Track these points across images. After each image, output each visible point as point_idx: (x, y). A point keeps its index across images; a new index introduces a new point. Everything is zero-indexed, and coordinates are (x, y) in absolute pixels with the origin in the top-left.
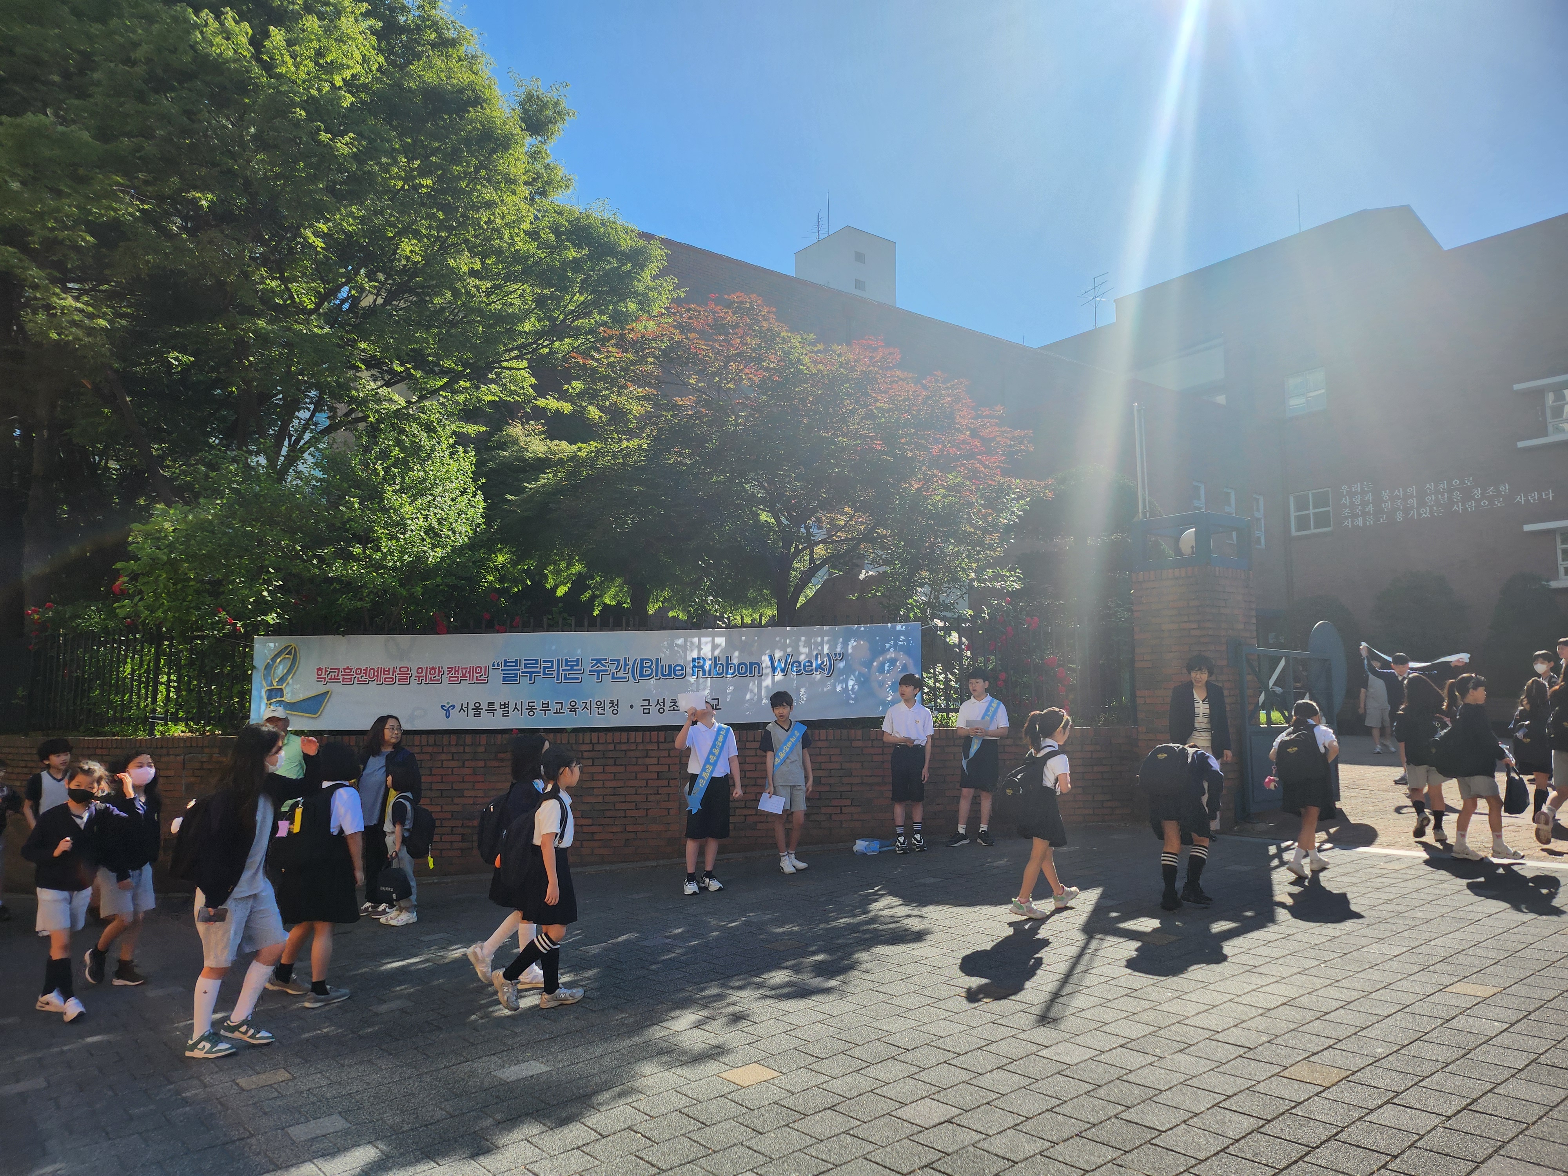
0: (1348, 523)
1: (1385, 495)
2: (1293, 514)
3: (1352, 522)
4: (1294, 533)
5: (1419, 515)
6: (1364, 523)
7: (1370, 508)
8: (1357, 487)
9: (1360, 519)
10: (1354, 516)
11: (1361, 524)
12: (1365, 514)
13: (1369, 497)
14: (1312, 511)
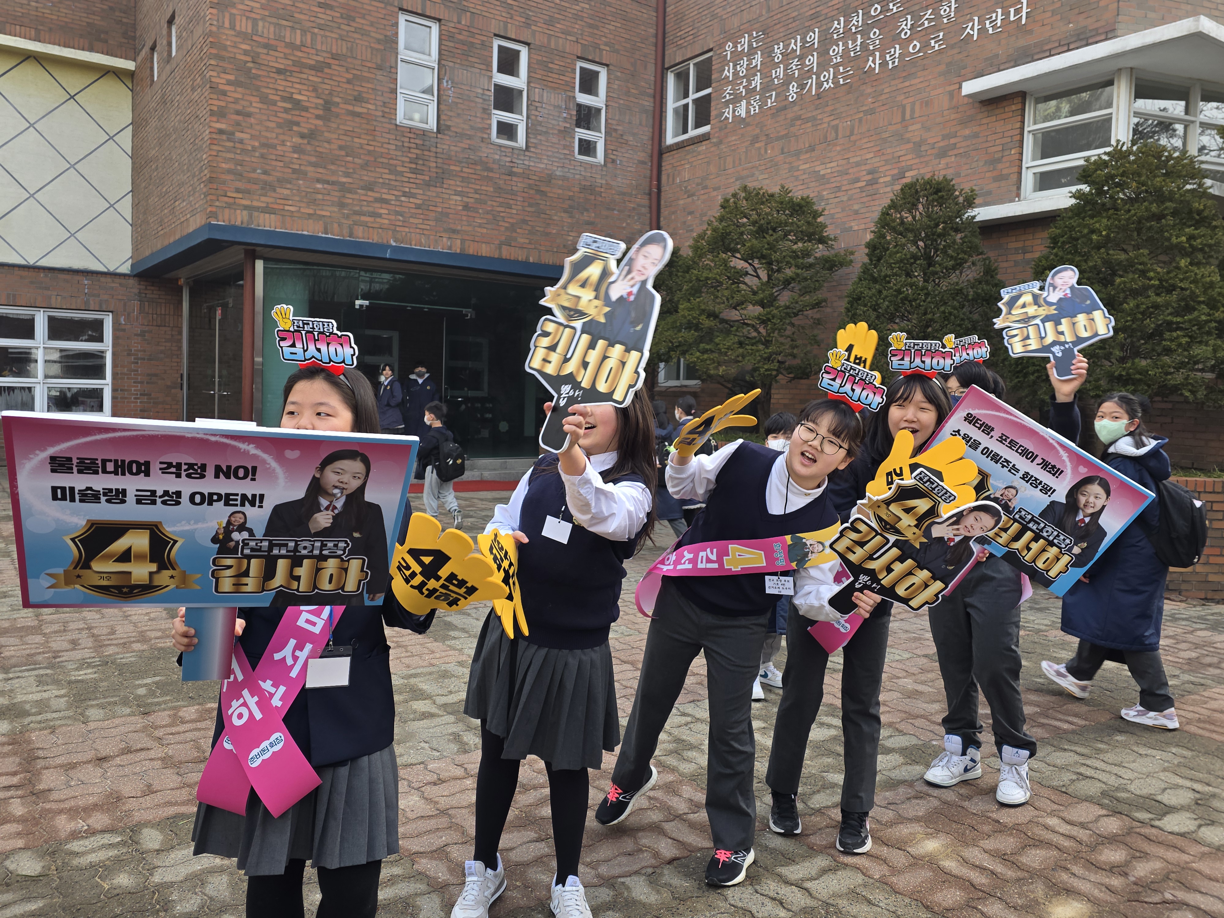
0: (728, 113)
1: (778, 50)
2: (671, 104)
3: (734, 111)
4: (670, 139)
5: (819, 85)
6: (748, 111)
7: (757, 81)
8: (744, 44)
9: (744, 103)
10: (736, 99)
11: (743, 115)
12: (751, 92)
13: (758, 59)
14: (693, 96)
